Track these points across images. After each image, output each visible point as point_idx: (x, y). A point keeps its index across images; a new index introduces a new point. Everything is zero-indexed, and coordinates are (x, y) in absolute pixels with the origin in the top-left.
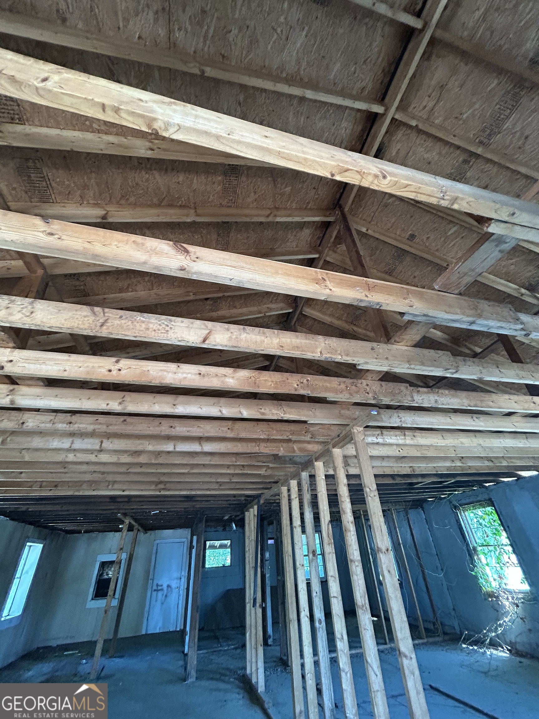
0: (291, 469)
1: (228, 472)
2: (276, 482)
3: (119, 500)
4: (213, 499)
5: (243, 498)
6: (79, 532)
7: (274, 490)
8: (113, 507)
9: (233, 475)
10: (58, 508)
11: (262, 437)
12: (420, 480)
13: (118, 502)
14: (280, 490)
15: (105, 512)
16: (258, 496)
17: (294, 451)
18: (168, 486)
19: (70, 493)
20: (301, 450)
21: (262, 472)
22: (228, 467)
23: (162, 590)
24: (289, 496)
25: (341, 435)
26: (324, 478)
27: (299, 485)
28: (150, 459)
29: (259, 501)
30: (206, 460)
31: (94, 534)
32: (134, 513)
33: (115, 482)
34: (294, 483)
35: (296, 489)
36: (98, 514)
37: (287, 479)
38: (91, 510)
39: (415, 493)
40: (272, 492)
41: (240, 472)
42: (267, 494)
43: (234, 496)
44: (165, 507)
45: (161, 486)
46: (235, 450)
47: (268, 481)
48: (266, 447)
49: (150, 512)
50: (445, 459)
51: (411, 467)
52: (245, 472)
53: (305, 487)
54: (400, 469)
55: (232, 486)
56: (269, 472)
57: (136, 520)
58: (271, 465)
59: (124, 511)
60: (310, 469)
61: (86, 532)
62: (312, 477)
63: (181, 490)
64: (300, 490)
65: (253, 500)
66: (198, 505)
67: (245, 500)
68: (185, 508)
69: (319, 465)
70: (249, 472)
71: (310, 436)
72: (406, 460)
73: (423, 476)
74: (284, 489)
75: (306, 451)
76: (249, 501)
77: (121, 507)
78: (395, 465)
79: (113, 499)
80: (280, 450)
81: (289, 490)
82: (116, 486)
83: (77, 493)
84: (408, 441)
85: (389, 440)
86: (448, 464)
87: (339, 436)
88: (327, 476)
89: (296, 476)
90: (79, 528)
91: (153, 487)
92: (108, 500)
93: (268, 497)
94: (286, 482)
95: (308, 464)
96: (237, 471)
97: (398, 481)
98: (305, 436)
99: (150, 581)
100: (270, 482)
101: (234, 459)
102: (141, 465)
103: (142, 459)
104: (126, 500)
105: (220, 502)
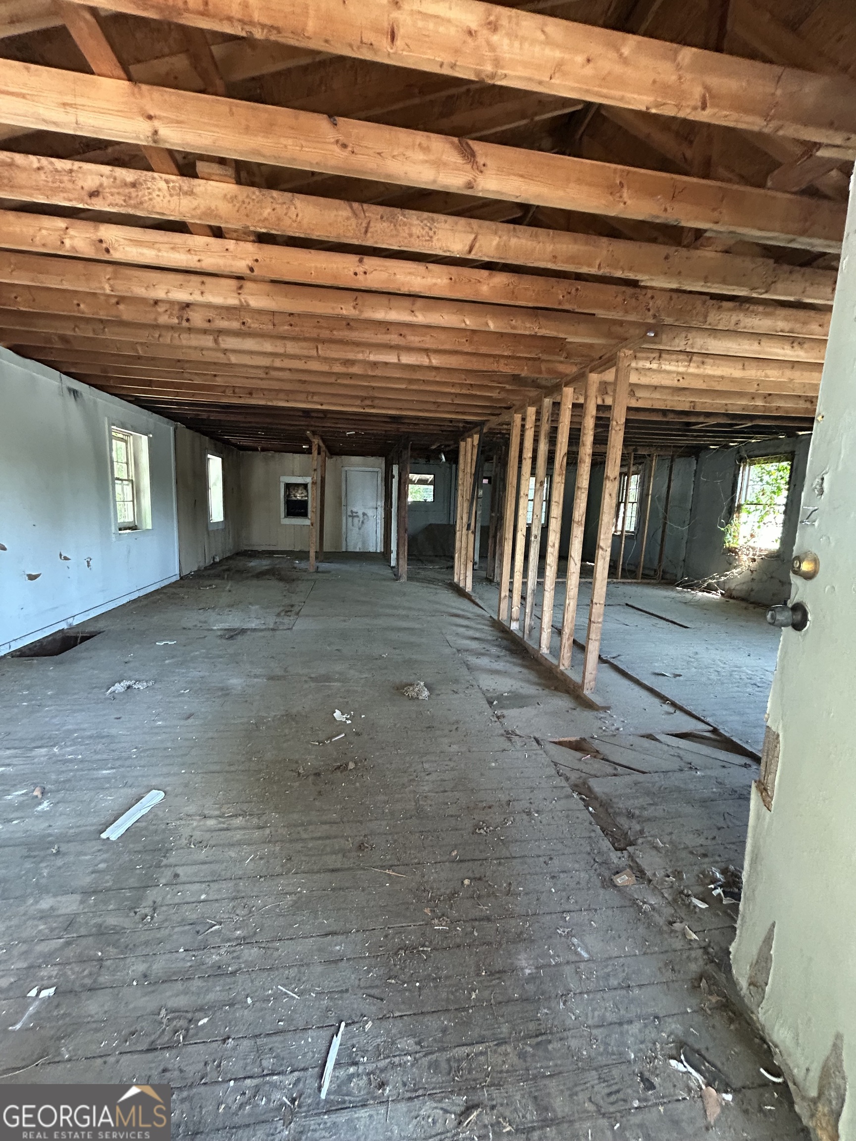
0: (533, 393)
1: (453, 391)
2: (509, 408)
3: (313, 414)
4: (425, 422)
5: (461, 425)
6: (256, 449)
7: (505, 418)
8: (303, 423)
9: (456, 395)
10: (240, 418)
11: (506, 354)
12: (701, 419)
13: (313, 417)
14: (512, 417)
15: (292, 428)
16: (482, 423)
17: (540, 372)
18: (376, 402)
19: (262, 402)
20: (549, 371)
21: (494, 394)
22: (453, 385)
23: (358, 516)
24: (523, 426)
25: (604, 358)
26: (570, 406)
27: (538, 413)
28: (366, 370)
29: (482, 429)
30: (431, 376)
31: (270, 454)
32: (323, 432)
33: (314, 394)
34: (531, 411)
35: (534, 417)
36: (284, 429)
37: (525, 405)
38: (277, 424)
39: (692, 436)
40: (501, 419)
41: (468, 392)
42: (494, 422)
43: (451, 421)
44: (363, 427)
45: (368, 402)
46: (469, 366)
47: (498, 405)
48: (506, 365)
49: (344, 433)
50: (741, 394)
51: (691, 402)
52: (474, 392)
53: (546, 416)
54: (675, 404)
55: (452, 408)
56: (503, 395)
57: (324, 441)
58: (508, 387)
59: (313, 429)
60: (555, 395)
61: (263, 450)
62: (557, 405)
63: (389, 408)
64: (538, 420)
65: (474, 428)
66: (404, 429)
67: (464, 427)
68: (386, 431)
69: (568, 391)
70: (478, 393)
71: (564, 355)
72: (687, 392)
73: (708, 415)
74: (518, 417)
75: (556, 372)
76: (467, 429)
77: (313, 423)
78: (669, 397)
79: (307, 413)
80: (523, 370)
81: (524, 419)
82: (316, 398)
83: (270, 404)
84: (692, 370)
85: (666, 367)
86: (743, 402)
87: (600, 358)
88: (574, 405)
89: (537, 402)
90: (256, 445)
91: (358, 402)
92: (300, 414)
93: (493, 426)
94: (522, 409)
95: (555, 389)
96: (464, 391)
97: (670, 418)
98: (558, 355)
99: (343, 508)
100: (501, 407)
101: (463, 377)
102: (352, 376)
103: (355, 370)
104: (321, 415)
105: (431, 427)
